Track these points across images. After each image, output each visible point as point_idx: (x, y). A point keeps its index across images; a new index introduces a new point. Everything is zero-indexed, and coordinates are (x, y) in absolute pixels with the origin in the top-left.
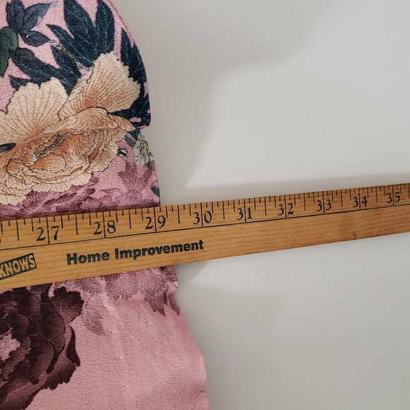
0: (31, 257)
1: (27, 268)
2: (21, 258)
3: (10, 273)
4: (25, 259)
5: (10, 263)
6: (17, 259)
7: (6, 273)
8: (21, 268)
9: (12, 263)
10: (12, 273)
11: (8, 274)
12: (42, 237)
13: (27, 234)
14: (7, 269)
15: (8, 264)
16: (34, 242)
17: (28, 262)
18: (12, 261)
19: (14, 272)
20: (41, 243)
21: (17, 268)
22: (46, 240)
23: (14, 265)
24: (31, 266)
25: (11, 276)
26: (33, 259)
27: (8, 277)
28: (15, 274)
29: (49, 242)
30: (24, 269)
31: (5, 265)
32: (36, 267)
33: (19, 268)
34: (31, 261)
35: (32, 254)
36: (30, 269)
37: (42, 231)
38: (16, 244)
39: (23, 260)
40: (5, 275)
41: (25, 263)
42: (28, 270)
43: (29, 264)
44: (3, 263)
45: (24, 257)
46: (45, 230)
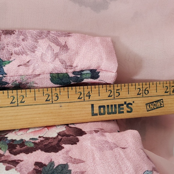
0: (162, 101)
1: (160, 106)
2: (157, 101)
3: (152, 108)
4: (159, 102)
5: (152, 103)
6: (155, 102)
7: (150, 108)
8: (157, 106)
9: (153, 104)
10: (153, 109)
11: (151, 109)
12: (167, 91)
13: (161, 89)
14: (151, 106)
15: (151, 104)
16: (164, 94)
17: (160, 103)
18: (153, 102)
19: (154, 108)
20: (167, 94)
21: (155, 106)
22: (169, 93)
23: (154, 104)
24: (161, 105)
25: (152, 110)
26: (163, 102)
27: (151, 110)
28: (154, 109)
29: (170, 94)
30: (158, 107)
31: (150, 104)
32: (163, 106)
33: (156, 106)
34: (162, 103)
35: (162, 99)
36: (161, 107)
37: (168, 88)
38: (155, 94)
39: (158, 102)
40: (150, 109)
41: (159, 104)
42: (160, 107)
43: (161, 104)
44: (149, 103)
45: (159, 101)
46: (169, 87)
